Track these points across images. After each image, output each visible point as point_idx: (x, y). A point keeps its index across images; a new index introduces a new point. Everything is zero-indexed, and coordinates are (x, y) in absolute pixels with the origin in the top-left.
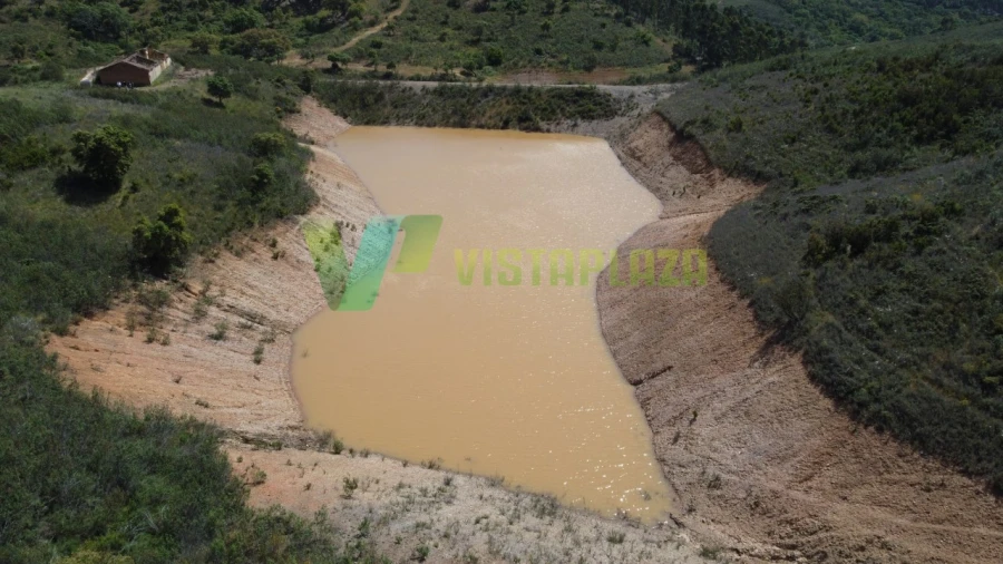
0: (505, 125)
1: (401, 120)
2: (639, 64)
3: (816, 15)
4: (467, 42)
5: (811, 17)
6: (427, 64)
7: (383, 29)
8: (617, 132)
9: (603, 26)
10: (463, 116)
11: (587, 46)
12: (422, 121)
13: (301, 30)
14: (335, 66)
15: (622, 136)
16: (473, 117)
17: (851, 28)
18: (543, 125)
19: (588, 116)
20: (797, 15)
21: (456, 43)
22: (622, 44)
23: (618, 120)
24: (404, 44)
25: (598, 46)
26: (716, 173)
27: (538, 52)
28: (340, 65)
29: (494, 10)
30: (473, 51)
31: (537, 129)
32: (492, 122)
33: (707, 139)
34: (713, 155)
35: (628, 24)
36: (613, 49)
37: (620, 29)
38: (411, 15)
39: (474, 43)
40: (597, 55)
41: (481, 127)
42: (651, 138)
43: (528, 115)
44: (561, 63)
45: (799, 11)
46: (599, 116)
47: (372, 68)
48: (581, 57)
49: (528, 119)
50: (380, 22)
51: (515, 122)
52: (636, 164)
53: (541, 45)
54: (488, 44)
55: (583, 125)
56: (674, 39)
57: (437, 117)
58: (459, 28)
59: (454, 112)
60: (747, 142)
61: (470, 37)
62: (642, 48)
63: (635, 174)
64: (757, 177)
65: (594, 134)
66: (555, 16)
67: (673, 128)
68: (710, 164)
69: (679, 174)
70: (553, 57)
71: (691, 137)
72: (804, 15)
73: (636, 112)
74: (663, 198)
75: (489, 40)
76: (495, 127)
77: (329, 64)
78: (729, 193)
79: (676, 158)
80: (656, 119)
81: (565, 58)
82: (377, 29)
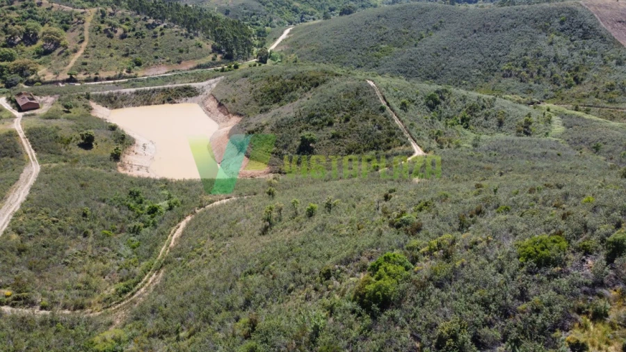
0: (164, 103)
1: (127, 105)
2: (199, 58)
3: (276, 5)
4: (123, 56)
5: (274, 6)
6: (111, 70)
7: (82, 54)
8: (201, 101)
9: (181, 40)
10: (148, 101)
11: (176, 52)
12: (134, 104)
13: (34, 54)
14: (71, 77)
15: (203, 102)
16: (152, 101)
17: (293, 10)
18: (176, 101)
19: (190, 96)
20: (268, 6)
21: (119, 57)
22: (190, 49)
23: (200, 96)
24: (96, 61)
25: (181, 52)
26: (230, 115)
27: (156, 57)
28: (74, 76)
29: (130, 37)
30: (127, 60)
31: (175, 103)
32: (159, 102)
33: (227, 105)
34: (229, 110)
35: (191, 38)
36: (188, 52)
37: (188, 41)
38: (93, 45)
39: (126, 55)
40: (181, 56)
41: (156, 104)
42: (212, 104)
43: (170, 97)
44: (167, 61)
45: (268, 4)
46: (194, 96)
47: (88, 76)
48: (175, 57)
49: (171, 99)
50: (79, 50)
51: (166, 101)
52: (209, 113)
53: (156, 54)
54: (133, 56)
55: (189, 99)
56: (212, 42)
57: (139, 103)
58: (117, 49)
59: (145, 100)
60: (237, 105)
61: (124, 53)
62: (199, 49)
63: (210, 116)
64: (240, 115)
65: (194, 102)
66: (159, 38)
67: (218, 101)
68: (229, 113)
69: (221, 115)
70: (164, 59)
71: (223, 105)
72: (270, 6)
73: (205, 93)
74: (218, 123)
75: (132, 53)
76: (160, 104)
77: (68, 77)
78: (235, 120)
79: (220, 111)
80: (212, 97)
81: (168, 59)
82: (79, 54)
